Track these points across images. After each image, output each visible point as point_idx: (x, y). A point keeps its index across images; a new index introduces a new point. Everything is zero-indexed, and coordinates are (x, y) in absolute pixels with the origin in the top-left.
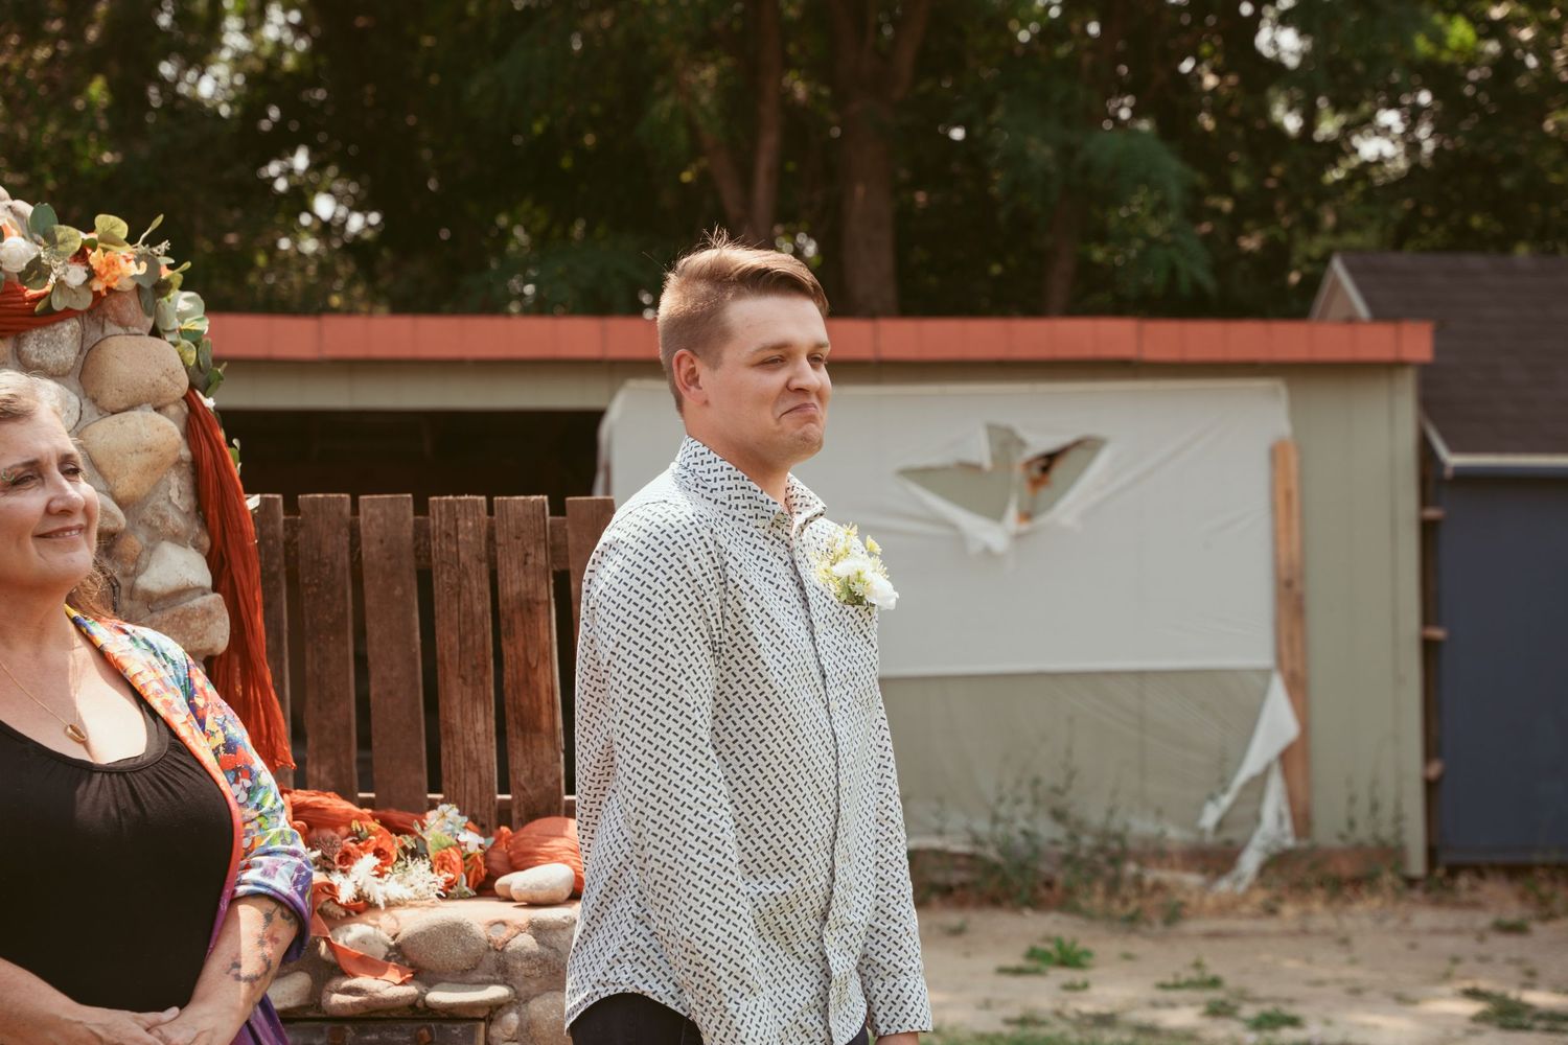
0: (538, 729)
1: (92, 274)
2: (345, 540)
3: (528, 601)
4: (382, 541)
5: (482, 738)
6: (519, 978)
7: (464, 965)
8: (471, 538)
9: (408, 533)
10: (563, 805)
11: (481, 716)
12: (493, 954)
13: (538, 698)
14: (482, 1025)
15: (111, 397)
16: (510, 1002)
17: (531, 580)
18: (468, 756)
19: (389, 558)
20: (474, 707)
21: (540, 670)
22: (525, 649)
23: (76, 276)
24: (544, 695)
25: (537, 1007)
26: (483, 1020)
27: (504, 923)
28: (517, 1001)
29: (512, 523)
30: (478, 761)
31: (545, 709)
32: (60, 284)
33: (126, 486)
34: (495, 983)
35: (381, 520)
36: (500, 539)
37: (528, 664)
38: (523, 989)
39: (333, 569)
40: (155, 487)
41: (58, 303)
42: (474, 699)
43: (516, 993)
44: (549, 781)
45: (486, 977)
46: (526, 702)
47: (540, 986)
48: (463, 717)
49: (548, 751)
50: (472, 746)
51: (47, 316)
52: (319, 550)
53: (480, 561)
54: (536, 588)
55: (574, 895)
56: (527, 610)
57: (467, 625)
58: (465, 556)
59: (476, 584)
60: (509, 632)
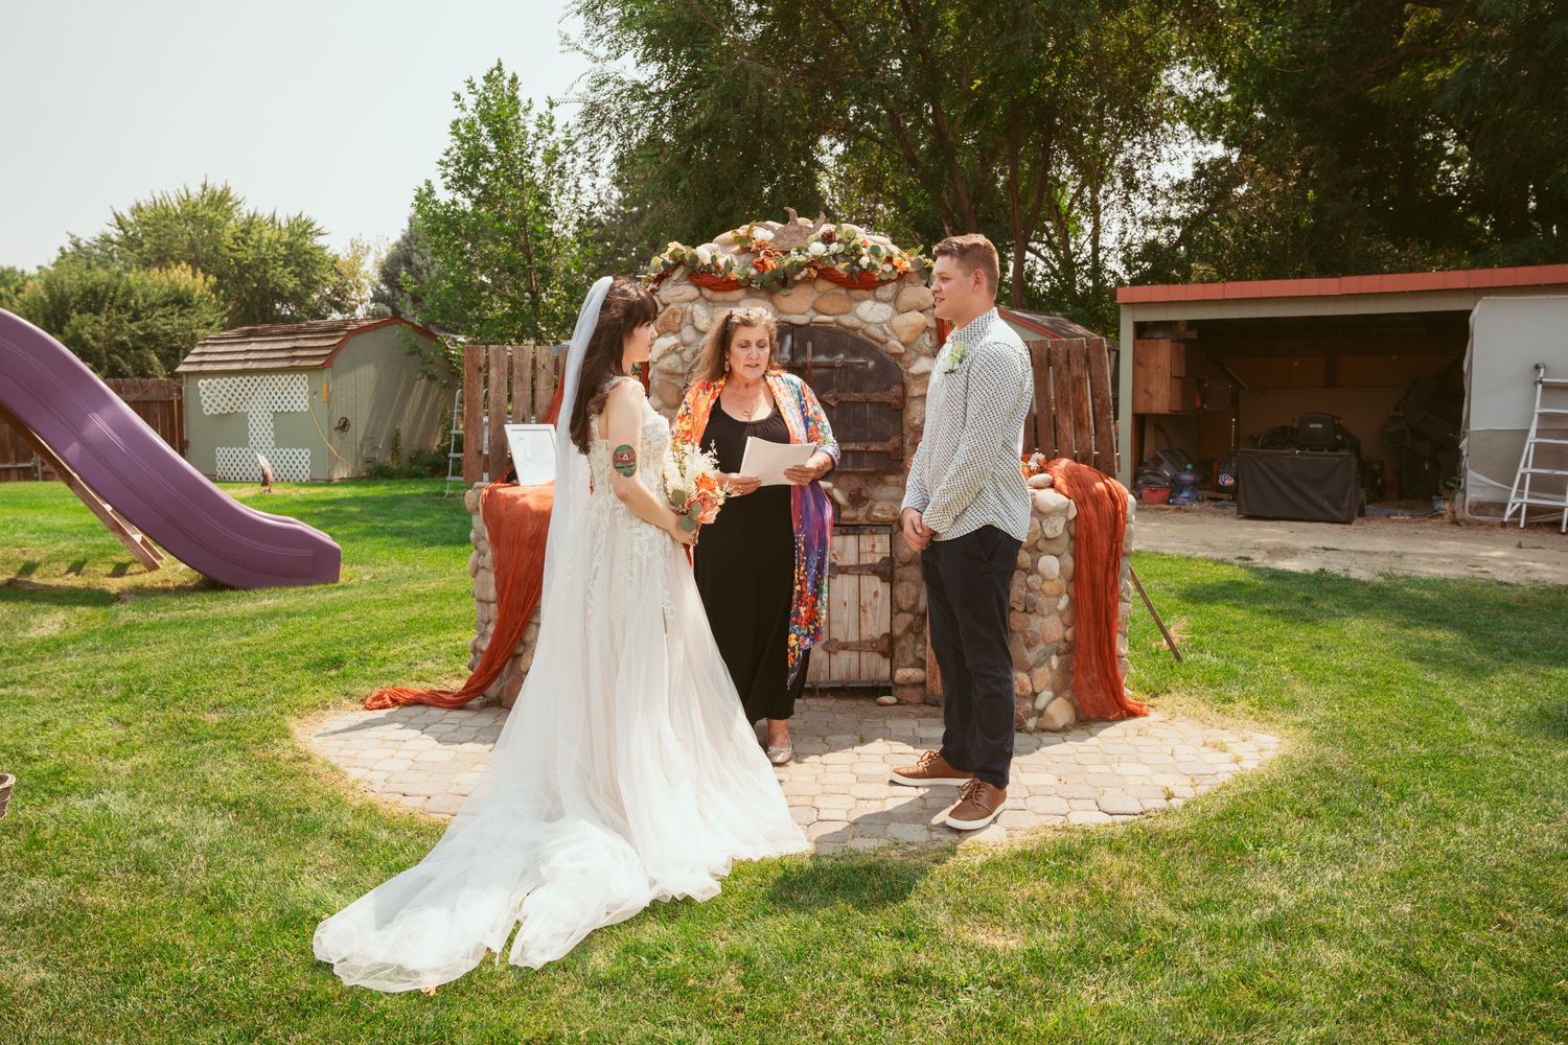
0: (1084, 427)
1: (895, 268)
3: (1080, 378)
5: (1068, 430)
8: (1062, 355)
9: (1045, 353)
10: (1093, 456)
11: (1068, 422)
13: (1084, 416)
15: (901, 308)
17: (1080, 370)
18: (1064, 436)
19: (1041, 363)
20: (1066, 418)
21: (1084, 405)
22: (1079, 398)
23: (888, 268)
24: (1085, 414)
29: (1074, 348)
30: (1067, 438)
31: (1086, 419)
32: (884, 271)
33: (904, 338)
35: (1037, 349)
36: (1070, 355)
37: (1079, 403)
40: (917, 338)
41: (884, 277)
42: (1066, 415)
44: (1088, 446)
46: (1080, 416)
48: (1063, 422)
49: (1087, 436)
50: (1066, 432)
51: (883, 283)
54: (1081, 374)
55: (1052, 485)
56: (1079, 380)
57: (1061, 386)
58: (1061, 361)
59: (1064, 371)
60: (1074, 390)
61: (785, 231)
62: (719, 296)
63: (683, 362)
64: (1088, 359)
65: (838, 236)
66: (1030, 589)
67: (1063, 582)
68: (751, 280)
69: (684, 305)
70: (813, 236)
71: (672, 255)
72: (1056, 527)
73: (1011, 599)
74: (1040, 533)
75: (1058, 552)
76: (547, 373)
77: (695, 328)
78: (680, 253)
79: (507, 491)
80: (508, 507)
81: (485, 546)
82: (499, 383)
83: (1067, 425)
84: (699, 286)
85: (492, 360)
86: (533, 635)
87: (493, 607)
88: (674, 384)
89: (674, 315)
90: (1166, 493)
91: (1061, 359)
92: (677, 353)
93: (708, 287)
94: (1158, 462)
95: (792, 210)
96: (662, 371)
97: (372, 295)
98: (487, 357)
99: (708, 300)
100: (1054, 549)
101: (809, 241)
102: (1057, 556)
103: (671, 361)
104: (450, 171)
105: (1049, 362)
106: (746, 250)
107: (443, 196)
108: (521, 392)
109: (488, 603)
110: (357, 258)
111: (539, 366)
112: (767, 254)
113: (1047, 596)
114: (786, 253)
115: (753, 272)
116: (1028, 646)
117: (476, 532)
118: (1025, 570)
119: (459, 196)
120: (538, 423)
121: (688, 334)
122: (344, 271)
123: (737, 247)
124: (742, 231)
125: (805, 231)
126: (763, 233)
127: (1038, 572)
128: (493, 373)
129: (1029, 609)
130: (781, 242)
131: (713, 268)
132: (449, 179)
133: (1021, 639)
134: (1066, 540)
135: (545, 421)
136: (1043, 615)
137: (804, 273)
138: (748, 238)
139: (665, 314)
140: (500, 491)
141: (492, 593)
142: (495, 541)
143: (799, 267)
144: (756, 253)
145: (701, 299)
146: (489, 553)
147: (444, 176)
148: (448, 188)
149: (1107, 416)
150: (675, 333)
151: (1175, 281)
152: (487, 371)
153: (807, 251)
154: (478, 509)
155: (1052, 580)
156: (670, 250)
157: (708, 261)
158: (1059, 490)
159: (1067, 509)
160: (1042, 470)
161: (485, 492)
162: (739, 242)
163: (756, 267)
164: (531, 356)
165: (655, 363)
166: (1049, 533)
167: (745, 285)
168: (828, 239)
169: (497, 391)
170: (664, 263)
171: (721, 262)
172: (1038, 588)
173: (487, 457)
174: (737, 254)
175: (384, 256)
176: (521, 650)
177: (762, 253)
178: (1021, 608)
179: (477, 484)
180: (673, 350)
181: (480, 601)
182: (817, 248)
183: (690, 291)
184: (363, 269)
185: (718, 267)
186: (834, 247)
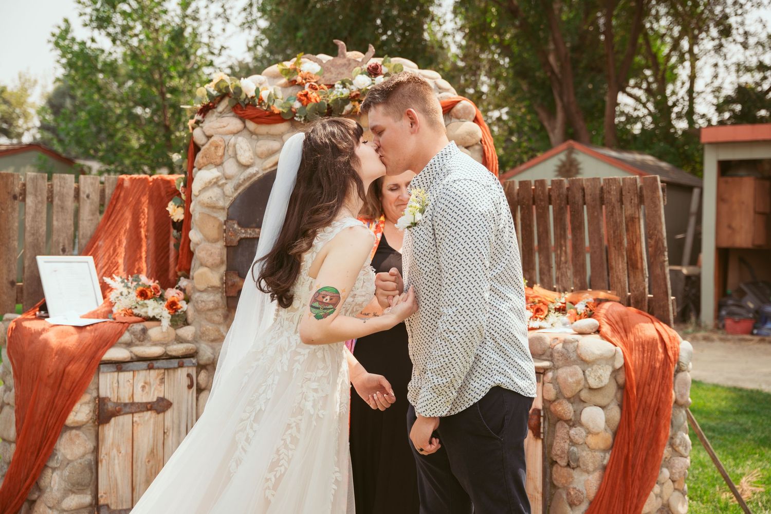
0: (637, 268)
2: (581, 194)
3: (633, 218)
4: (591, 195)
5: (621, 271)
6: (556, 360)
7: (540, 353)
8: (615, 193)
9: (598, 192)
10: (647, 299)
11: (620, 262)
12: (551, 350)
13: (637, 256)
14: (542, 376)
16: (551, 368)
17: (633, 208)
18: (617, 278)
19: (593, 201)
20: (618, 259)
21: (637, 245)
22: (632, 236)
24: (639, 255)
25: (560, 371)
26: (542, 373)
27: (557, 339)
28: (554, 368)
29: (627, 187)
30: (620, 280)
31: (639, 260)
34: (548, 360)
35: (590, 187)
36: (624, 193)
37: (633, 242)
38: (556, 364)
39: (578, 205)
42: (619, 256)
43: (554, 365)
44: (641, 288)
45: (547, 358)
46: (633, 257)
47: (563, 363)
48: (616, 263)
49: (641, 278)
50: (619, 273)
52: (574, 198)
53: (618, 202)
54: (635, 212)
55: (598, 331)
56: (632, 221)
57: (615, 226)
58: (614, 200)
59: (617, 211)
60: (627, 230)
61: (332, 64)
62: (263, 129)
63: (225, 195)
64: (641, 200)
65: (384, 70)
66: (573, 443)
67: (609, 436)
68: (295, 113)
69: (227, 138)
70: (358, 69)
71: (217, 85)
72: (602, 376)
73: (554, 452)
74: (583, 382)
75: (604, 402)
76: (91, 204)
77: (238, 161)
78: (225, 85)
79: (33, 325)
80: (31, 342)
81: (11, 381)
82: (37, 212)
83: (620, 266)
84: (243, 119)
85: (29, 188)
86: (47, 480)
87: (13, 446)
88: (215, 218)
89: (217, 147)
90: (747, 325)
91: (613, 197)
92: (219, 186)
93: (253, 119)
94: (741, 294)
95: (341, 43)
96: (203, 205)
97: (38, 124)
98: (24, 185)
99: (252, 133)
100: (599, 399)
101: (353, 74)
102: (603, 407)
103: (213, 194)
104: (89, 10)
105: (602, 201)
106: (293, 83)
107: (81, 33)
108: (62, 222)
109: (10, 442)
110: (24, 90)
111: (83, 196)
112: (312, 87)
113: (592, 450)
114: (332, 86)
115: (297, 105)
116: (572, 505)
117: (4, 367)
118: (567, 421)
119: (96, 33)
120: (80, 254)
121: (230, 167)
122: (13, 101)
123: (284, 80)
124: (288, 64)
125: (353, 64)
126: (309, 65)
127: (581, 425)
128: (30, 200)
129: (572, 464)
130: (328, 75)
131: (257, 101)
132: (87, 18)
133: (565, 496)
134: (613, 389)
135: (86, 254)
136: (588, 472)
137: (348, 107)
138: (295, 71)
139: (207, 146)
140: (27, 324)
141: (12, 433)
142: (18, 376)
143: (346, 101)
144: (301, 86)
145: (245, 132)
146: (13, 390)
147: (81, 15)
148: (86, 25)
149: (661, 259)
150: (218, 165)
151: (762, 120)
152: (24, 200)
153: (351, 84)
154: (5, 341)
155: (598, 434)
156: (215, 81)
157: (252, 93)
158: (604, 337)
159: (614, 357)
160: (590, 314)
161: (12, 325)
162: (286, 75)
163: (300, 100)
164: (74, 185)
165: (196, 196)
166: (593, 383)
167: (288, 118)
168: (373, 72)
169: (34, 219)
170: (209, 95)
171: (264, 94)
172: (581, 441)
173: (21, 290)
174: (285, 87)
175: (51, 88)
176: (35, 496)
177: (307, 85)
178: (563, 463)
179: (8, 316)
180: (215, 183)
181: (4, 440)
182: (362, 82)
183: (234, 123)
184: (30, 100)
185: (261, 100)
186: (380, 80)
